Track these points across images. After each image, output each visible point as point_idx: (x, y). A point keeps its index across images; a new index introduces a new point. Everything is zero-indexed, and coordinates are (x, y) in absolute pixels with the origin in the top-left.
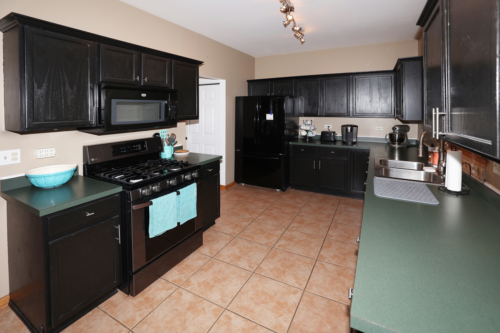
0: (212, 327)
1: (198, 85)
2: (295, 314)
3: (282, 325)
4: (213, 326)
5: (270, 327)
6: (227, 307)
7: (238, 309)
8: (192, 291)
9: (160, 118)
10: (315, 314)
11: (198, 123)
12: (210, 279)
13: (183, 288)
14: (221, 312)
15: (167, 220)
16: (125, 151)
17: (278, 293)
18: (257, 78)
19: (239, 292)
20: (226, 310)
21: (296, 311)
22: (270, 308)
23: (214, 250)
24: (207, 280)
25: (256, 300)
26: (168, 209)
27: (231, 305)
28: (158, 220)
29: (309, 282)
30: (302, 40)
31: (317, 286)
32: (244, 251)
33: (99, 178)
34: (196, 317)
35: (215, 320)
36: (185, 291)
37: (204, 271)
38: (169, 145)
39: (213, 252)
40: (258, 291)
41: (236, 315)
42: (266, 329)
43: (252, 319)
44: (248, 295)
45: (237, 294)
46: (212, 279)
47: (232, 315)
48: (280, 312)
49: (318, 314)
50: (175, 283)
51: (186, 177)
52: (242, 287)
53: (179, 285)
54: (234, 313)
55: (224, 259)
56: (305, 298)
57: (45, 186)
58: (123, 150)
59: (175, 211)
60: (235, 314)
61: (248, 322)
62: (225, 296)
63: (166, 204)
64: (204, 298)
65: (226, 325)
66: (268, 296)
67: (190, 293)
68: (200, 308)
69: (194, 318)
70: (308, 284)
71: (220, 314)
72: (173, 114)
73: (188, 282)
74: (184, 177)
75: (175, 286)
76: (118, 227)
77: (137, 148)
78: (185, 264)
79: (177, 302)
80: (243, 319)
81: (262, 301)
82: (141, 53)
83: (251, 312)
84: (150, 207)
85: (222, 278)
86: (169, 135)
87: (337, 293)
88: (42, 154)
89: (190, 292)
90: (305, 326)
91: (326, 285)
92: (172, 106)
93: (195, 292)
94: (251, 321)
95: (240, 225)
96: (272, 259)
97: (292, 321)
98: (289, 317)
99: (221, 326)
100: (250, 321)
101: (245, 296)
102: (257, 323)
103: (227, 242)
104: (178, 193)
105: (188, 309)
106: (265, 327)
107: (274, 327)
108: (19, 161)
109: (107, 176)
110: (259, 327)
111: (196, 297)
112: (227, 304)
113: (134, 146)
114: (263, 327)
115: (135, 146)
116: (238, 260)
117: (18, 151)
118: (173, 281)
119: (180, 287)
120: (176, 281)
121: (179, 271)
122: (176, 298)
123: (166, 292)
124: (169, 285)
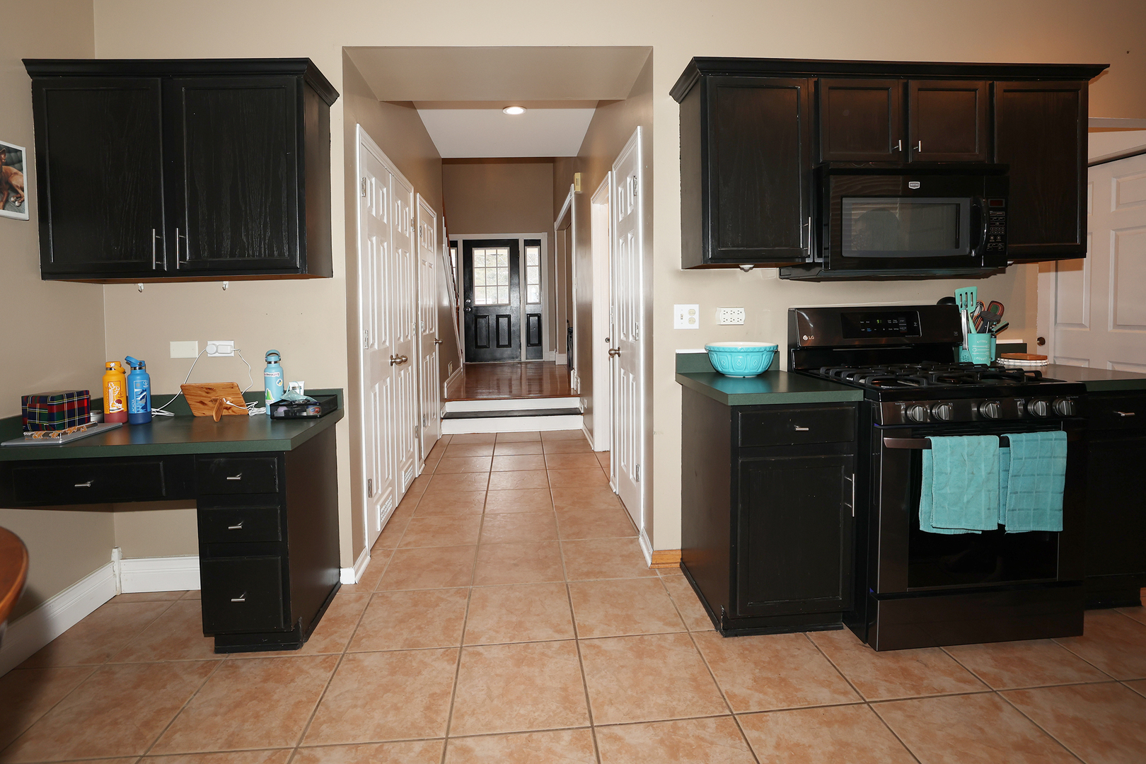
1: (1085, 165)
8: (1034, 719)
9: (957, 246)
11: (1080, 268)
13: (1005, 700)
15: (968, 502)
16: (869, 330)
26: (973, 473)
28: (943, 491)
33: (817, 377)
36: (1009, 706)
38: (982, 331)
50: (984, 679)
51: (1030, 408)
53: (995, 688)
57: (732, 371)
58: (865, 326)
59: (993, 485)
63: (966, 458)
67: (1027, 720)
72: (995, 237)
73: (1022, 696)
74: (1025, 406)
75: (983, 684)
76: (852, 478)
77: (897, 325)
79: (986, 717)
82: (905, 81)
84: (925, 452)
86: (982, 305)
88: (728, 316)
89: (1025, 716)
92: (991, 212)
104: (1004, 443)
105: (1019, 748)
108: (696, 326)
109: (831, 373)
113: (890, 322)
115: (892, 321)
117: (696, 307)
118: (974, 671)
119: (995, 692)
120: (984, 675)
121: (995, 661)
122: (981, 708)
123: (954, 682)
124: (965, 674)
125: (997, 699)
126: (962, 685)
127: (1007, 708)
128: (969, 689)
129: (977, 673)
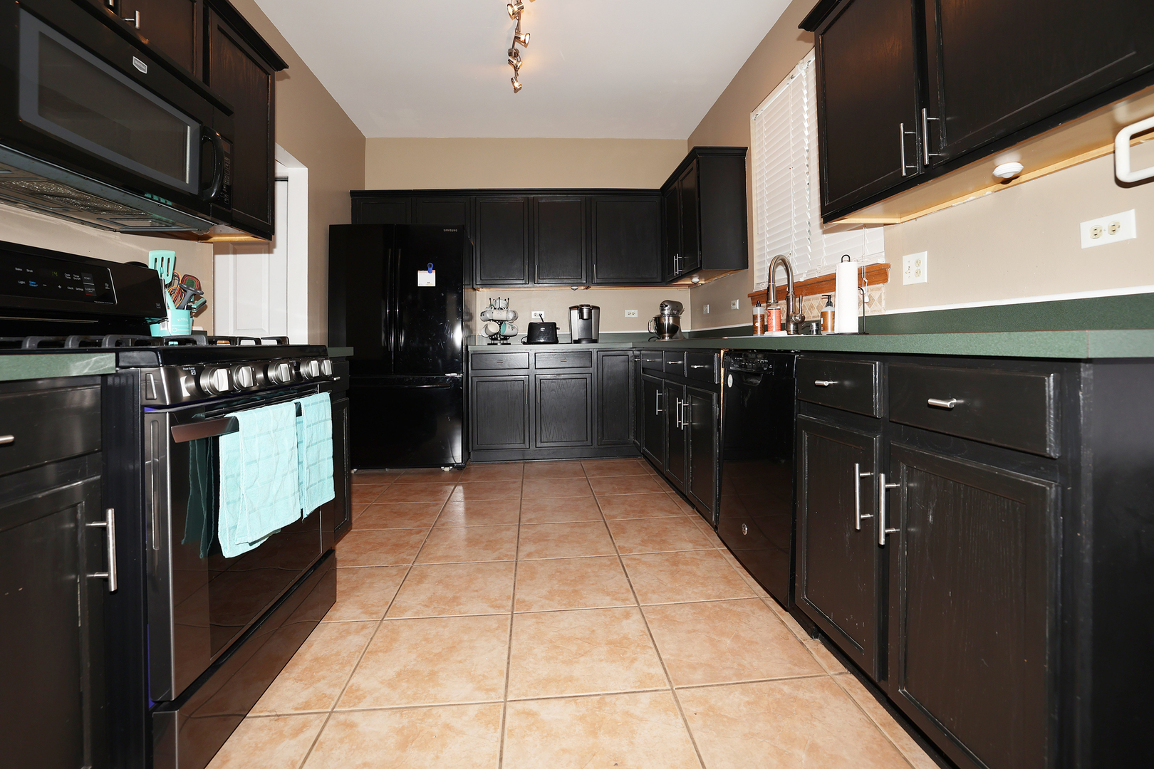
0: (501, 752)
2: (656, 647)
3: (649, 674)
4: (502, 747)
5: (632, 688)
6: (506, 696)
7: (535, 688)
8: (381, 705)
9: (185, 178)
10: (689, 632)
12: (413, 663)
13: (346, 711)
14: (499, 711)
17: (594, 628)
18: (369, 187)
19: (508, 658)
20: (508, 703)
21: (653, 641)
22: (603, 658)
23: (373, 605)
24: (405, 666)
25: (561, 657)
27: (510, 689)
29: (636, 592)
30: (516, 85)
31: (654, 592)
32: (455, 584)
34: (442, 751)
35: (499, 734)
36: (356, 714)
37: (380, 654)
39: (375, 609)
40: (551, 641)
41: (540, 701)
42: (625, 696)
43: (582, 692)
44: (536, 655)
45: (508, 663)
46: (420, 659)
47: (533, 706)
48: (628, 655)
49: (694, 631)
50: (310, 709)
52: (509, 648)
53: (327, 708)
54: (532, 699)
55: (417, 613)
56: (649, 617)
58: (24, 277)
60: (536, 701)
61: (578, 701)
62: (482, 680)
64: (429, 706)
65: (535, 728)
66: (580, 642)
67: (380, 712)
68: (436, 730)
69: (437, 757)
70: (637, 595)
71: (501, 716)
73: (351, 694)
75: (315, 715)
77: (80, 284)
78: (308, 656)
79: (354, 747)
80: (563, 700)
81: (576, 654)
83: (570, 681)
85: (443, 649)
86: (177, 276)
87: (695, 590)
89: (374, 709)
90: (690, 656)
91: (669, 585)
93: (393, 704)
94: (583, 696)
95: (407, 543)
96: (531, 580)
97: (661, 659)
98: (651, 655)
99: (524, 737)
100: (582, 698)
101: (532, 660)
102: (599, 695)
103: (397, 582)
105: (404, 745)
106: (620, 693)
107: (639, 683)
110: (608, 699)
111: (405, 712)
112: (502, 691)
113: (68, 276)
114: (617, 694)
115: (72, 276)
116: (455, 604)
118: (296, 709)
119: (332, 712)
120: (307, 705)
121: (301, 680)
122: (341, 741)
123: (293, 742)
124: (293, 722)
125: (342, 717)
126: (302, 737)
127: (356, 717)
128: (311, 733)
129: (300, 709)
